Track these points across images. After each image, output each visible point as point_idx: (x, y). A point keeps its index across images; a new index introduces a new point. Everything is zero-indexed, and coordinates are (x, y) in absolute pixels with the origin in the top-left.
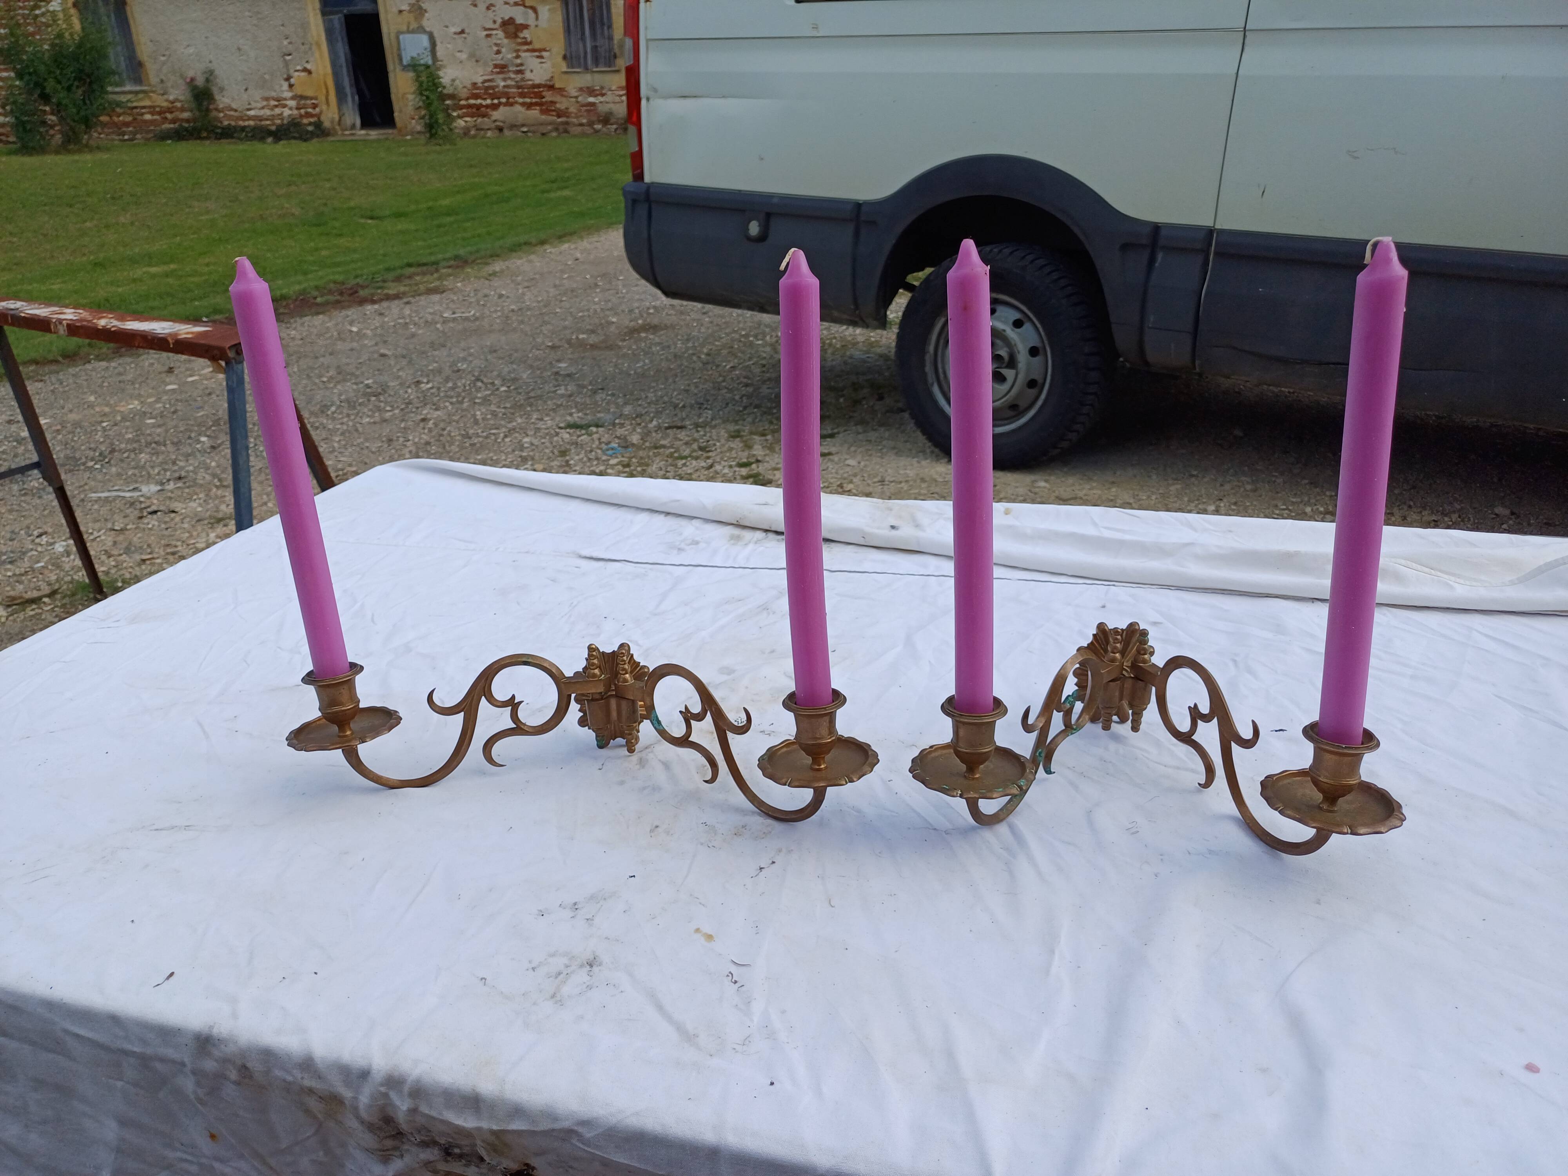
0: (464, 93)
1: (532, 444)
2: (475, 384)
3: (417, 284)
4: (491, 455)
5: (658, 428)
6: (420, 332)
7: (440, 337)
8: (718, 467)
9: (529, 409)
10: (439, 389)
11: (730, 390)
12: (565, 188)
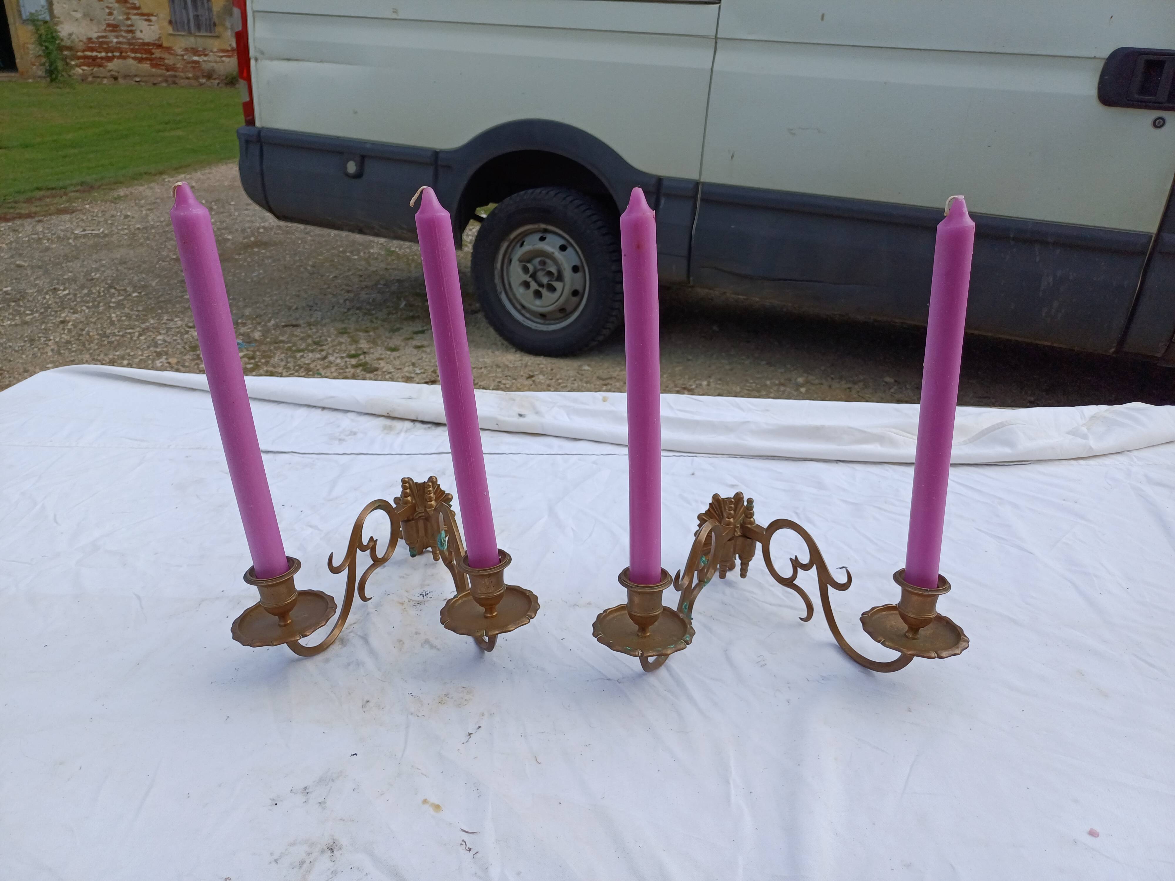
0: (81, 46)
1: (165, 341)
2: (108, 291)
3: (47, 206)
4: (128, 351)
5: (276, 327)
6: (54, 246)
7: (73, 251)
8: (331, 358)
9: (160, 311)
10: (75, 295)
11: (334, 296)
12: (178, 128)
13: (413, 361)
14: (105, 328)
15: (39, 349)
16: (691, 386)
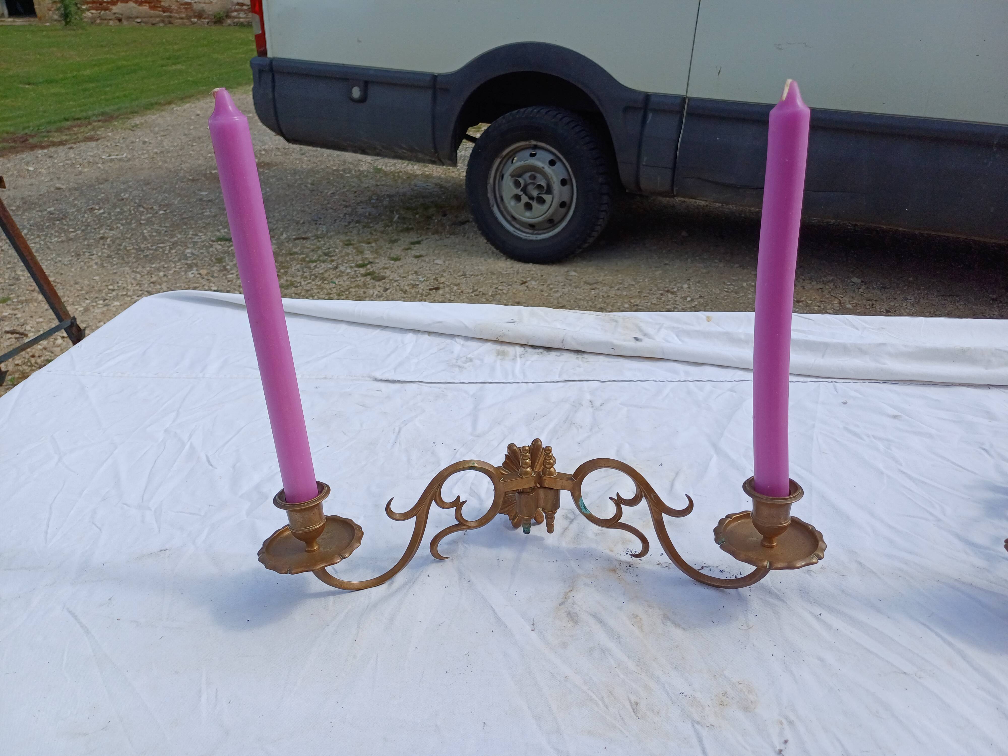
1: (193, 254)
2: (137, 209)
3: (76, 134)
4: (162, 263)
5: (288, 239)
6: (86, 170)
7: (102, 174)
8: (342, 268)
9: (185, 227)
10: (109, 213)
11: (335, 210)
12: (178, 63)
13: (415, 270)
14: (139, 243)
15: (85, 263)
16: (673, 288)
